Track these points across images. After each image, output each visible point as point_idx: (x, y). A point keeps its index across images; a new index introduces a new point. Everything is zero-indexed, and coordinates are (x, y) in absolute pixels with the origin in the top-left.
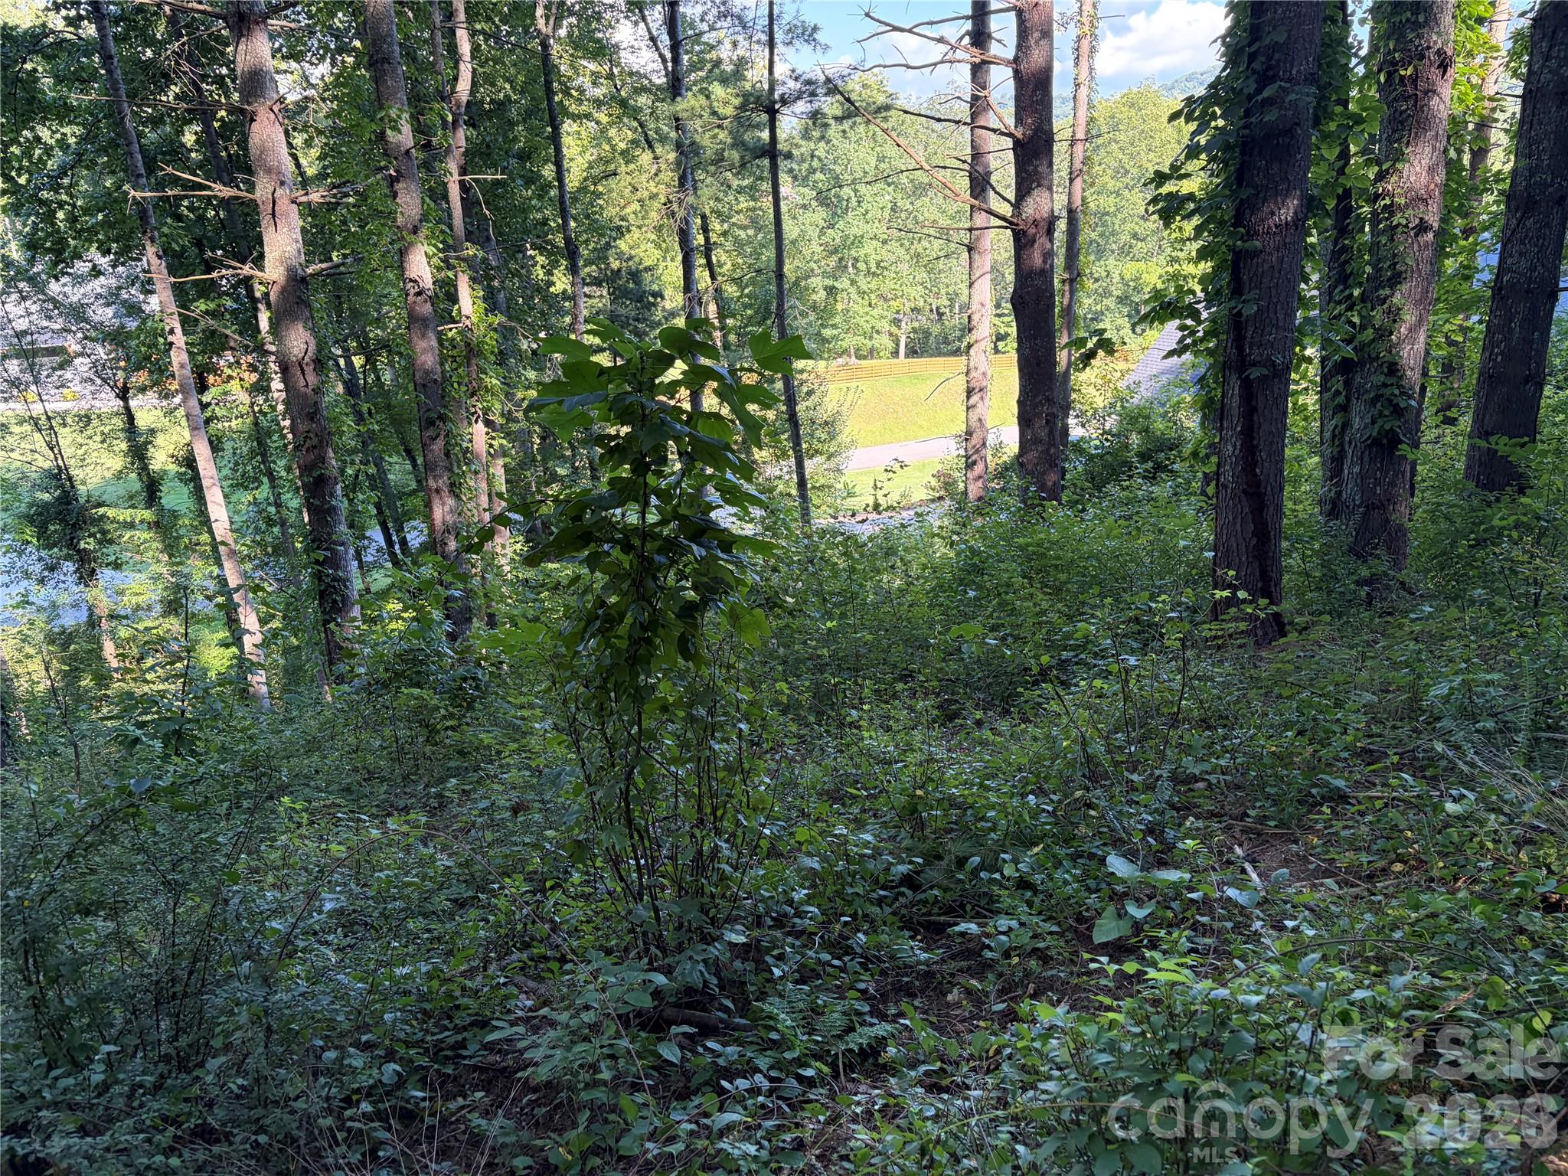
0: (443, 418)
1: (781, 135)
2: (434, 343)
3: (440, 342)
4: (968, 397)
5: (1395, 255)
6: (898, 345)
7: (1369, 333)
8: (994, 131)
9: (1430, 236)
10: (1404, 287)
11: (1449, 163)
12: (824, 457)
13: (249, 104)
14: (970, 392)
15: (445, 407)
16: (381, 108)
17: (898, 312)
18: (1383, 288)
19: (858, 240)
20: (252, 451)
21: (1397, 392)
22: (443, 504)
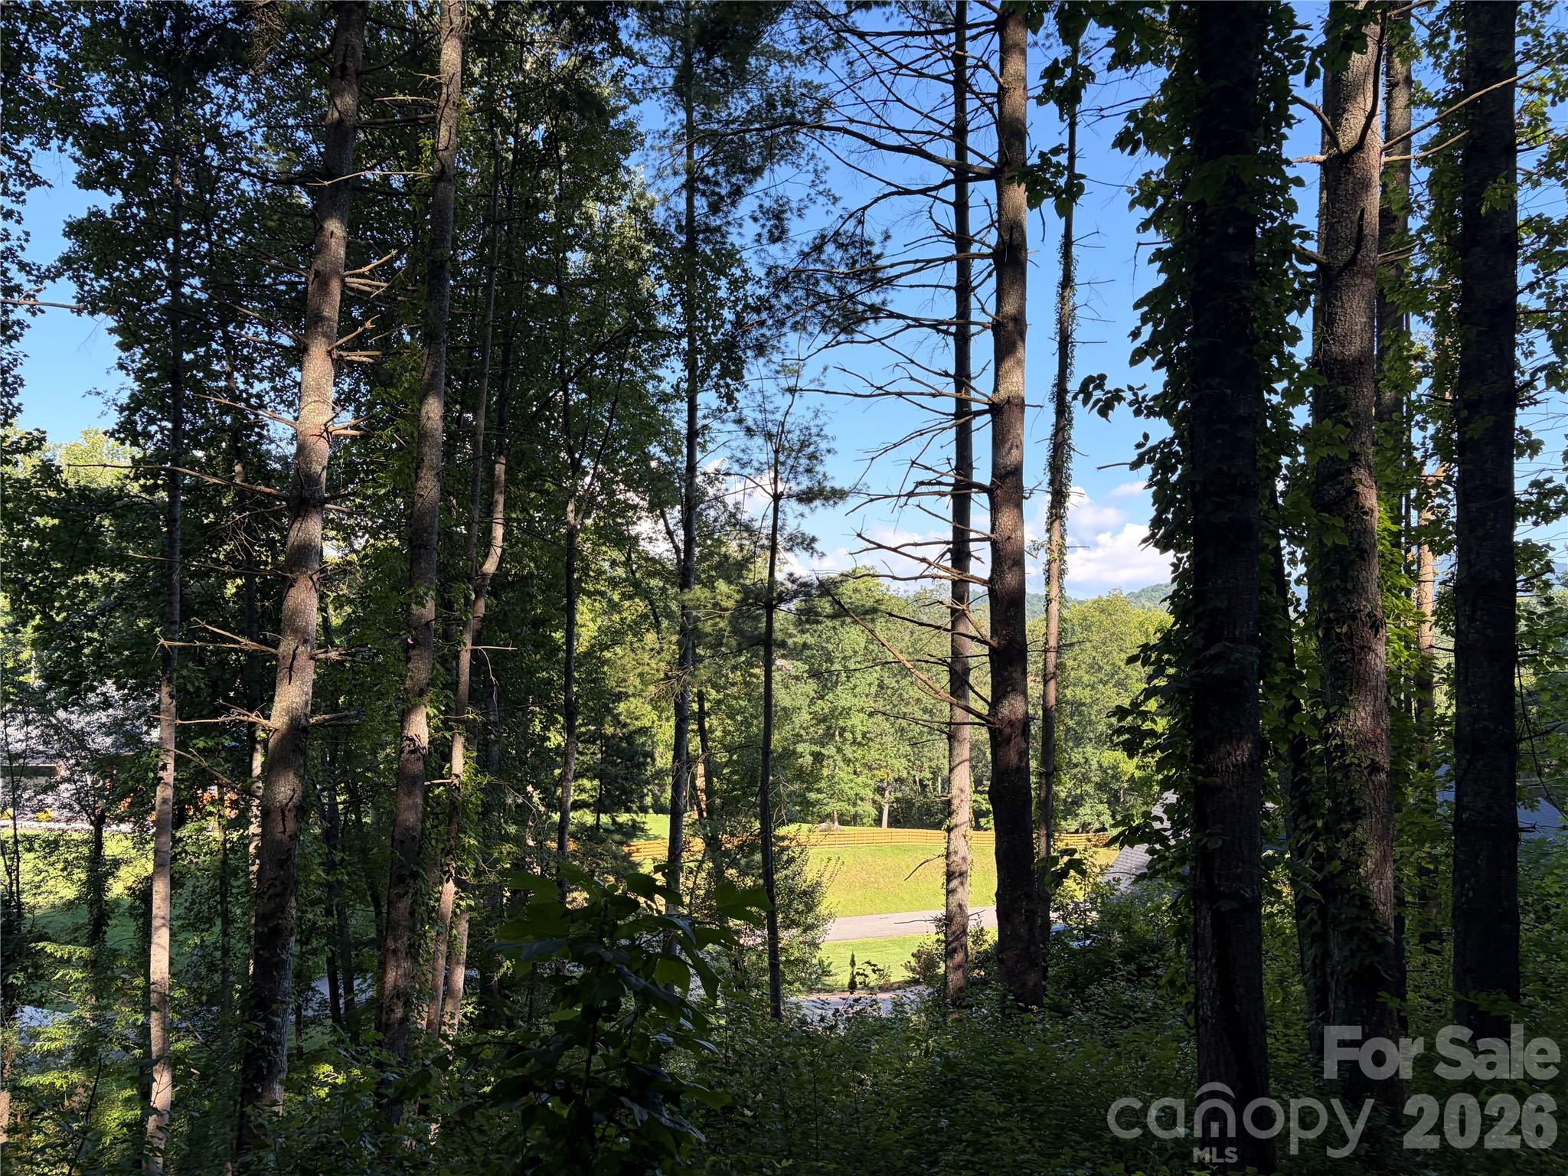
0: (415, 876)
1: (777, 625)
2: (419, 801)
3: (426, 799)
4: (948, 881)
5: (1351, 792)
6: (881, 812)
7: (1336, 865)
8: (972, 638)
9: (1383, 776)
10: (1365, 823)
11: (1391, 709)
12: (800, 929)
13: (292, 572)
14: (950, 876)
15: (418, 864)
16: (411, 586)
17: (882, 781)
18: (1345, 821)
19: (846, 712)
20: (212, 890)
21: (1372, 926)
22: (398, 967)
